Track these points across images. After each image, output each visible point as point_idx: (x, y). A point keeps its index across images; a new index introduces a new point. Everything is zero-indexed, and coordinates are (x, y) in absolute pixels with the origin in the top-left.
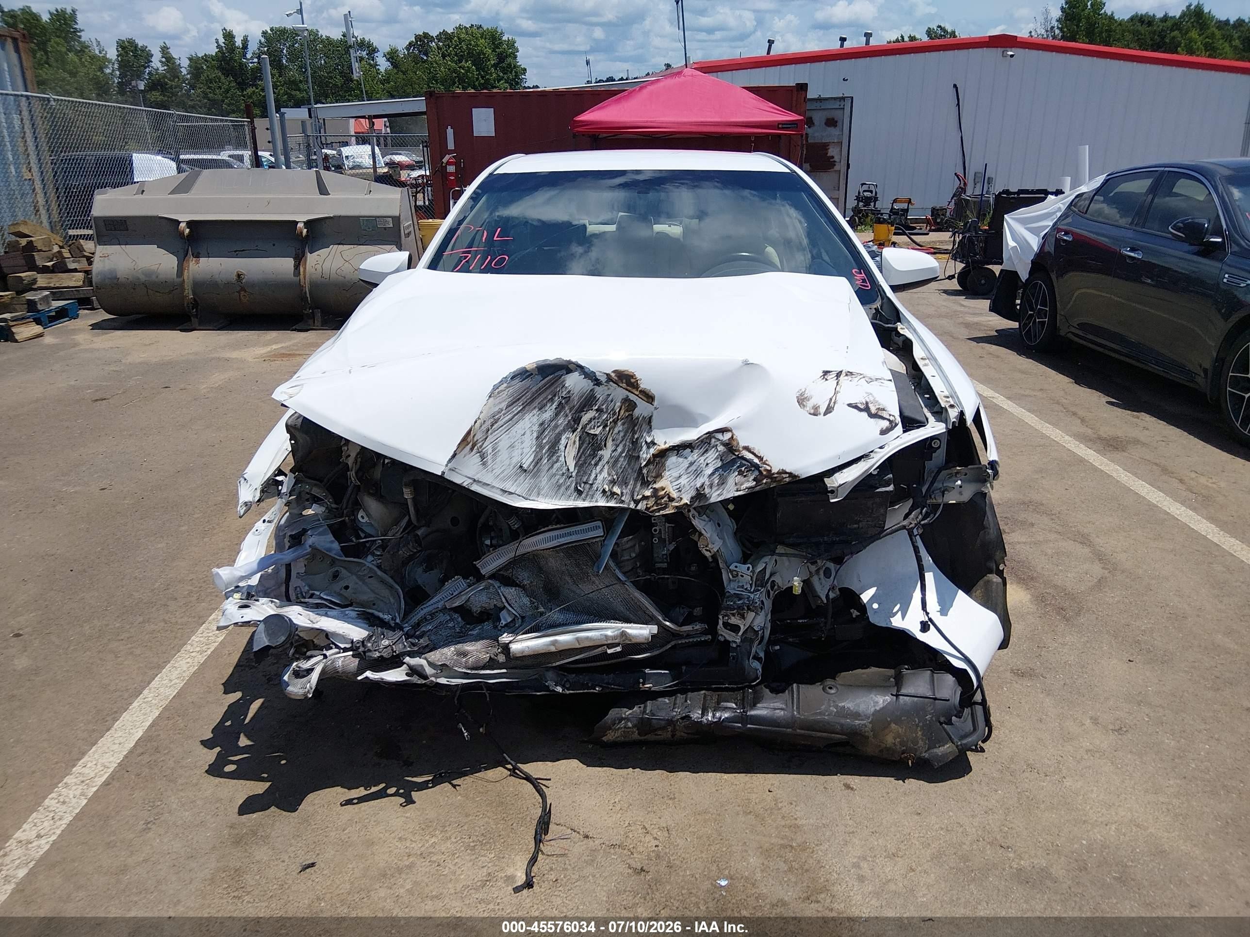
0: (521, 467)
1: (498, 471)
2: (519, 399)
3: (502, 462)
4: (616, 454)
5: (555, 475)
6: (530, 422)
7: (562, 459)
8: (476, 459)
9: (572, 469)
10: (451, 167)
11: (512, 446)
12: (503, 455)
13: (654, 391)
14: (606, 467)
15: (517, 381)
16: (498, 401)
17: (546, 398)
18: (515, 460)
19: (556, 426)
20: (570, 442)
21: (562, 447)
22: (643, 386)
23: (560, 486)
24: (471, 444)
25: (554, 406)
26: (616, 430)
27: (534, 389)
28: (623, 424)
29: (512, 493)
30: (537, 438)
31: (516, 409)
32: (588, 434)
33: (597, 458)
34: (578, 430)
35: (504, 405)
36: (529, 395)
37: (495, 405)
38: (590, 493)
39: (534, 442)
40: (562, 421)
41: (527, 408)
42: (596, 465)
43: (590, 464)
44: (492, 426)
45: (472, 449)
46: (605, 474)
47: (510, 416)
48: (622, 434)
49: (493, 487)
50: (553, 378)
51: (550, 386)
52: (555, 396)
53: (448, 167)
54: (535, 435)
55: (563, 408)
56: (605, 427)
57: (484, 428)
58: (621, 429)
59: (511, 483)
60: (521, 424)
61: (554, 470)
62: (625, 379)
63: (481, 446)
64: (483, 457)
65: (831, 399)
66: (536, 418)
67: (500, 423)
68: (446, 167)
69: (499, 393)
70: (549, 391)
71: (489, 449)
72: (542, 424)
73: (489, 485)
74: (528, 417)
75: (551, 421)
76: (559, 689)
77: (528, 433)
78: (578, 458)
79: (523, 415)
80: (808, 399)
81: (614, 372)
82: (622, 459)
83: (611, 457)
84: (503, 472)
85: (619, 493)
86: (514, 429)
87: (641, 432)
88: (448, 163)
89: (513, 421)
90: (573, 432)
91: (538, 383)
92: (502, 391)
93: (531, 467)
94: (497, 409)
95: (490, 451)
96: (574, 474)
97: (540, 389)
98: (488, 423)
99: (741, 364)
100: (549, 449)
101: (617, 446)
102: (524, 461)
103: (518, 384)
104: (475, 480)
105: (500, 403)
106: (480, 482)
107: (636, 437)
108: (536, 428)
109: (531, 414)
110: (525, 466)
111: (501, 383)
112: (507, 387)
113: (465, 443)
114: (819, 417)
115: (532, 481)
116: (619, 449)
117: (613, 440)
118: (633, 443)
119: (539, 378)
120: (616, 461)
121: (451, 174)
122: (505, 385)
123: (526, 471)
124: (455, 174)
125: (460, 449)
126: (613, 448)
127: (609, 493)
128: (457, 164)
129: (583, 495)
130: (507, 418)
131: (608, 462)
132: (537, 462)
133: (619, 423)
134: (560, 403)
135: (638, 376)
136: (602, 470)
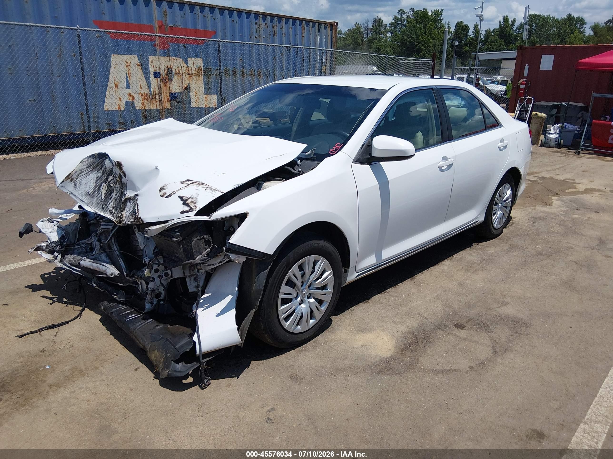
0: (88, 192)
1: (80, 192)
2: (91, 166)
3: (82, 188)
4: (117, 196)
5: (98, 199)
6: (93, 176)
7: (101, 193)
8: (73, 185)
9: (103, 198)
10: (522, 86)
11: (86, 184)
12: (83, 186)
13: (126, 173)
14: (113, 201)
15: (91, 158)
16: (83, 164)
17: (100, 168)
18: (87, 189)
19: (101, 180)
20: (104, 187)
21: (102, 188)
22: (124, 169)
23: (98, 204)
24: (71, 179)
25: (101, 172)
26: (117, 186)
27: (96, 163)
28: (119, 184)
29: (83, 202)
30: (95, 183)
31: (90, 169)
32: (110, 185)
33: (111, 196)
34: (107, 183)
35: (85, 167)
36: (94, 165)
37: (82, 166)
38: (107, 210)
39: (94, 184)
40: (103, 178)
41: (93, 170)
42: (111, 199)
43: (109, 198)
44: (80, 174)
45: (71, 181)
46: (112, 203)
47: (87, 172)
48: (119, 188)
49: (78, 197)
50: (102, 160)
51: (101, 163)
52: (102, 167)
53: (521, 86)
54: (95, 181)
55: (104, 173)
56: (114, 184)
57: (77, 174)
58: (118, 186)
59: (84, 198)
60: (90, 176)
61: (98, 197)
62: (119, 165)
63: (75, 181)
64: (75, 185)
65: (174, 192)
66: (96, 175)
67: (83, 173)
68: (520, 86)
69: (84, 162)
70: (101, 165)
71: (78, 182)
72: (97, 178)
73: (76, 196)
74: (93, 173)
75: (101, 177)
76: (95, 285)
77: (93, 180)
78: (106, 194)
79: (92, 173)
80: (164, 189)
81: (117, 161)
82: (118, 199)
83: (115, 197)
84: (82, 192)
85: (114, 212)
86: (88, 177)
87: (124, 190)
88: (522, 84)
89: (88, 173)
90: (106, 183)
91: (97, 161)
92: (85, 161)
93: (92, 193)
94: (82, 168)
95: (78, 183)
96: (103, 200)
97: (98, 163)
98: (79, 172)
99: (154, 168)
100: (98, 188)
101: (117, 193)
102: (89, 190)
103: (91, 160)
104: (71, 193)
105: (84, 166)
106: (73, 194)
107: (123, 191)
108: (95, 178)
109: (95, 173)
110: (90, 192)
111: (85, 158)
112: (87, 160)
113: (68, 178)
114: (163, 198)
115: (91, 199)
116: (118, 195)
117: (116, 190)
118: (121, 193)
119: (98, 159)
120: (116, 199)
121: (522, 89)
122: (87, 159)
123: (89, 194)
124: (524, 90)
125: (65, 180)
126: (116, 193)
127: (111, 212)
128: (526, 85)
129: (104, 210)
130: (86, 172)
131: (114, 199)
132: (94, 192)
133: (118, 184)
134: (103, 171)
135: (123, 165)
136: (112, 202)
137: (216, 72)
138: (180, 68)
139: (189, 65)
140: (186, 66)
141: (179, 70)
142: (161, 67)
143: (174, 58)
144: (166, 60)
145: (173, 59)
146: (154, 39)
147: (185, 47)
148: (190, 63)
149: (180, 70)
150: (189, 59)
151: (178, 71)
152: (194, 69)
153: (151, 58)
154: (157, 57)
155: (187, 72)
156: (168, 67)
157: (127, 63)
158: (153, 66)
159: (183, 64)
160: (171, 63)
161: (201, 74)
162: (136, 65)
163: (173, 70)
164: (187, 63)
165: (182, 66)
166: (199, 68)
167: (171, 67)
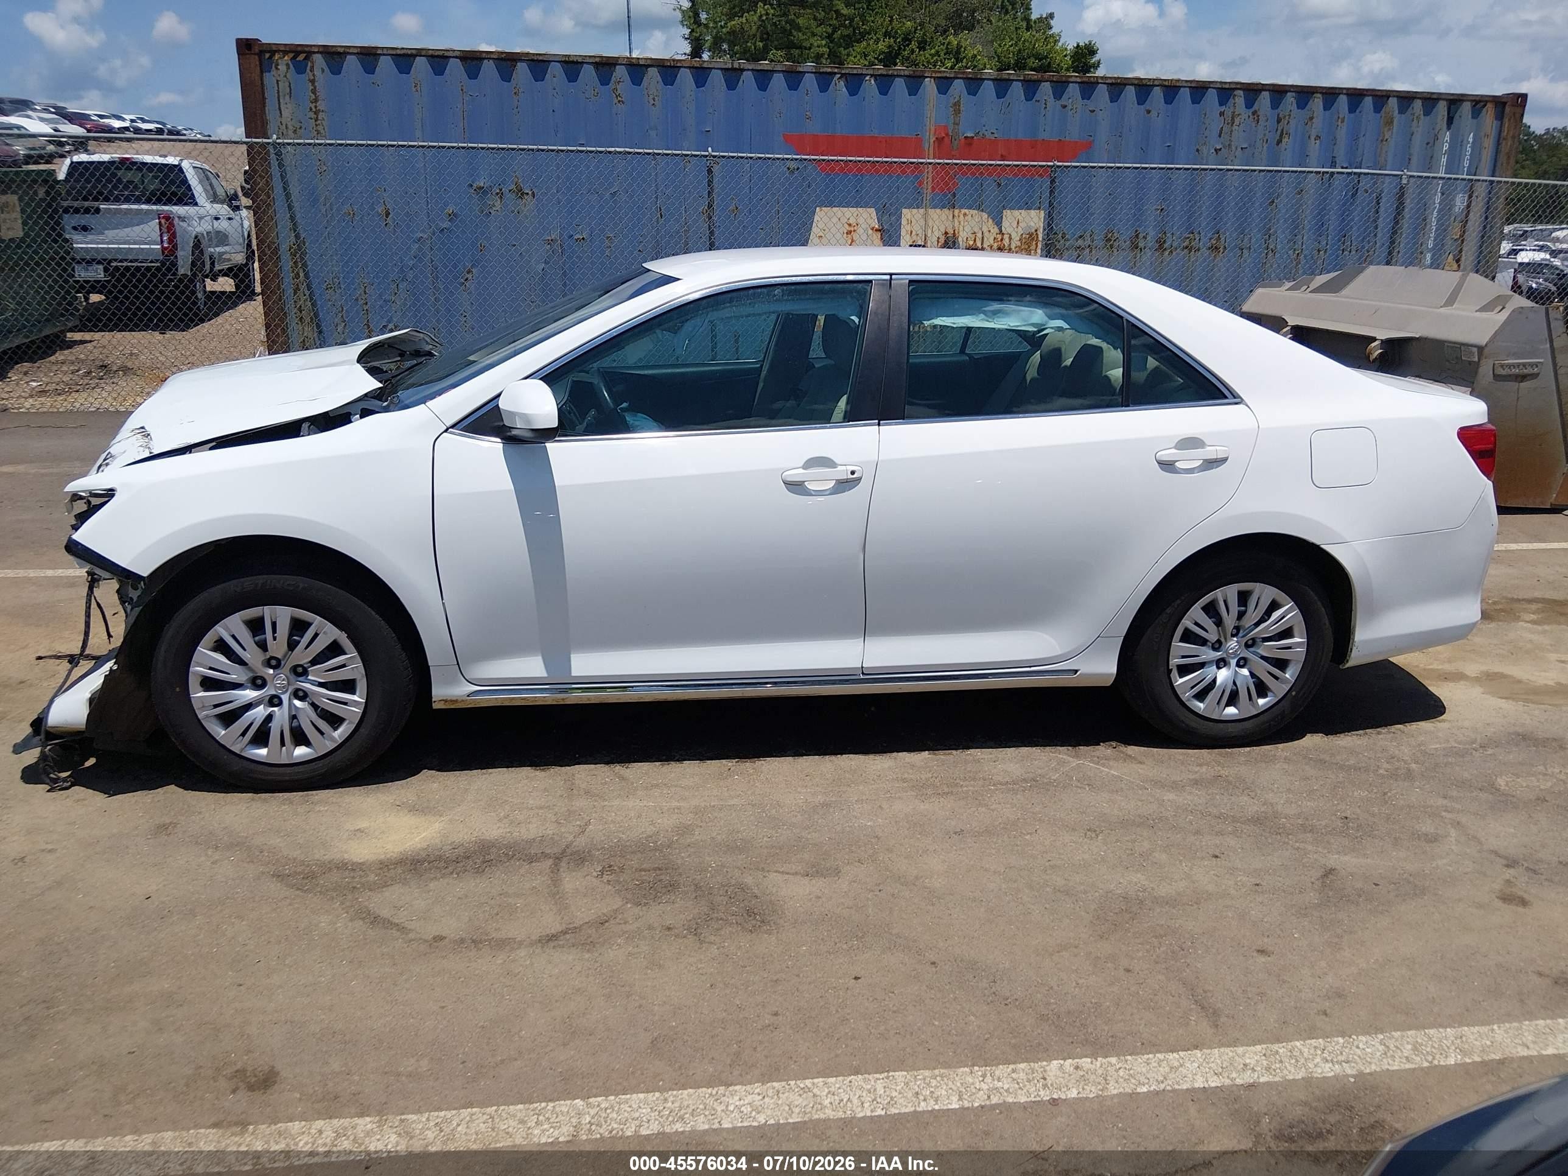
137: (1080, 242)
138: (979, 235)
139: (1003, 229)
140: (996, 230)
141: (975, 240)
142: (929, 234)
143: (966, 211)
144: (944, 217)
145: (965, 215)
146: (921, 172)
147: (999, 185)
148: (1006, 225)
149: (977, 239)
150: (1007, 213)
151: (971, 243)
152: (1016, 237)
153: (906, 213)
154: (922, 211)
155: (996, 245)
156: (946, 233)
157: (850, 225)
158: (911, 232)
159: (989, 226)
160: (956, 224)
161: (1033, 247)
162: (870, 232)
163: (960, 239)
164: (999, 223)
165: (985, 229)
166: (1031, 235)
167: (954, 233)
